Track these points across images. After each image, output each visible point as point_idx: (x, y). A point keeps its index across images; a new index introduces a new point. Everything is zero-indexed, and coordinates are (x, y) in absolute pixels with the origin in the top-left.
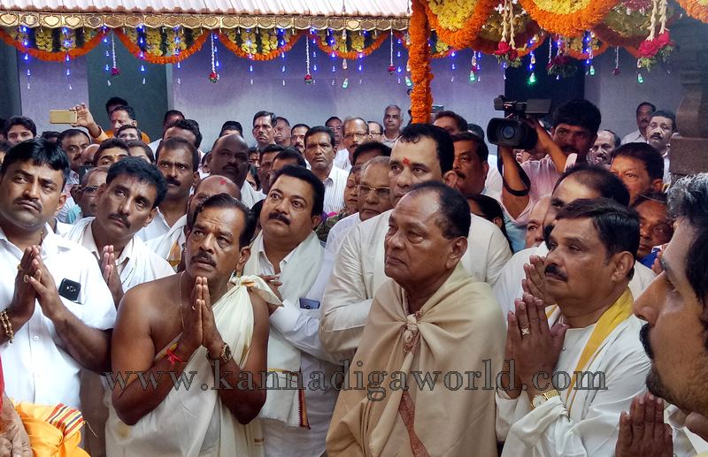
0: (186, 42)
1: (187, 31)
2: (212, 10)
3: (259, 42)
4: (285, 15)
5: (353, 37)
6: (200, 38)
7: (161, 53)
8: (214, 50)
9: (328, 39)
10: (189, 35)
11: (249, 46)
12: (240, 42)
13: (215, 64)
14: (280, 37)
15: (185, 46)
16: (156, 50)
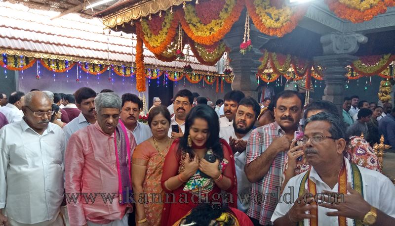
0: (26, 63)
1: (27, 58)
2: (38, 50)
3: (57, 65)
4: (69, 55)
5: (95, 67)
6: (32, 62)
7: (14, 66)
8: (38, 67)
9: (86, 66)
10: (27, 60)
11: (53, 66)
12: (49, 64)
13: (38, 73)
14: (66, 64)
15: (25, 64)
16: (12, 65)
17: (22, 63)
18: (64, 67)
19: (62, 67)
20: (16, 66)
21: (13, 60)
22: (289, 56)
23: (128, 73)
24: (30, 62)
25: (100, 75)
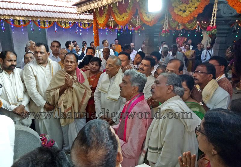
2: (54, 17)
3: (65, 24)
5: (85, 24)
8: (56, 26)
11: (63, 25)
12: (61, 24)
13: (56, 29)
15: (49, 25)
16: (43, 26)
17: (47, 24)
18: (69, 25)
19: (68, 25)
20: (45, 26)
21: (43, 23)
24: (51, 23)
25: (88, 28)
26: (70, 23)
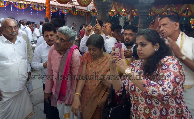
5: (21, 5)
9: (16, 4)
18: (3, 5)
22: (123, 4)
23: (40, 9)
25: (24, 9)
26: (5, 3)
